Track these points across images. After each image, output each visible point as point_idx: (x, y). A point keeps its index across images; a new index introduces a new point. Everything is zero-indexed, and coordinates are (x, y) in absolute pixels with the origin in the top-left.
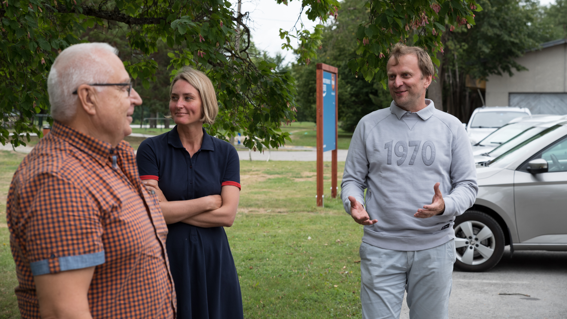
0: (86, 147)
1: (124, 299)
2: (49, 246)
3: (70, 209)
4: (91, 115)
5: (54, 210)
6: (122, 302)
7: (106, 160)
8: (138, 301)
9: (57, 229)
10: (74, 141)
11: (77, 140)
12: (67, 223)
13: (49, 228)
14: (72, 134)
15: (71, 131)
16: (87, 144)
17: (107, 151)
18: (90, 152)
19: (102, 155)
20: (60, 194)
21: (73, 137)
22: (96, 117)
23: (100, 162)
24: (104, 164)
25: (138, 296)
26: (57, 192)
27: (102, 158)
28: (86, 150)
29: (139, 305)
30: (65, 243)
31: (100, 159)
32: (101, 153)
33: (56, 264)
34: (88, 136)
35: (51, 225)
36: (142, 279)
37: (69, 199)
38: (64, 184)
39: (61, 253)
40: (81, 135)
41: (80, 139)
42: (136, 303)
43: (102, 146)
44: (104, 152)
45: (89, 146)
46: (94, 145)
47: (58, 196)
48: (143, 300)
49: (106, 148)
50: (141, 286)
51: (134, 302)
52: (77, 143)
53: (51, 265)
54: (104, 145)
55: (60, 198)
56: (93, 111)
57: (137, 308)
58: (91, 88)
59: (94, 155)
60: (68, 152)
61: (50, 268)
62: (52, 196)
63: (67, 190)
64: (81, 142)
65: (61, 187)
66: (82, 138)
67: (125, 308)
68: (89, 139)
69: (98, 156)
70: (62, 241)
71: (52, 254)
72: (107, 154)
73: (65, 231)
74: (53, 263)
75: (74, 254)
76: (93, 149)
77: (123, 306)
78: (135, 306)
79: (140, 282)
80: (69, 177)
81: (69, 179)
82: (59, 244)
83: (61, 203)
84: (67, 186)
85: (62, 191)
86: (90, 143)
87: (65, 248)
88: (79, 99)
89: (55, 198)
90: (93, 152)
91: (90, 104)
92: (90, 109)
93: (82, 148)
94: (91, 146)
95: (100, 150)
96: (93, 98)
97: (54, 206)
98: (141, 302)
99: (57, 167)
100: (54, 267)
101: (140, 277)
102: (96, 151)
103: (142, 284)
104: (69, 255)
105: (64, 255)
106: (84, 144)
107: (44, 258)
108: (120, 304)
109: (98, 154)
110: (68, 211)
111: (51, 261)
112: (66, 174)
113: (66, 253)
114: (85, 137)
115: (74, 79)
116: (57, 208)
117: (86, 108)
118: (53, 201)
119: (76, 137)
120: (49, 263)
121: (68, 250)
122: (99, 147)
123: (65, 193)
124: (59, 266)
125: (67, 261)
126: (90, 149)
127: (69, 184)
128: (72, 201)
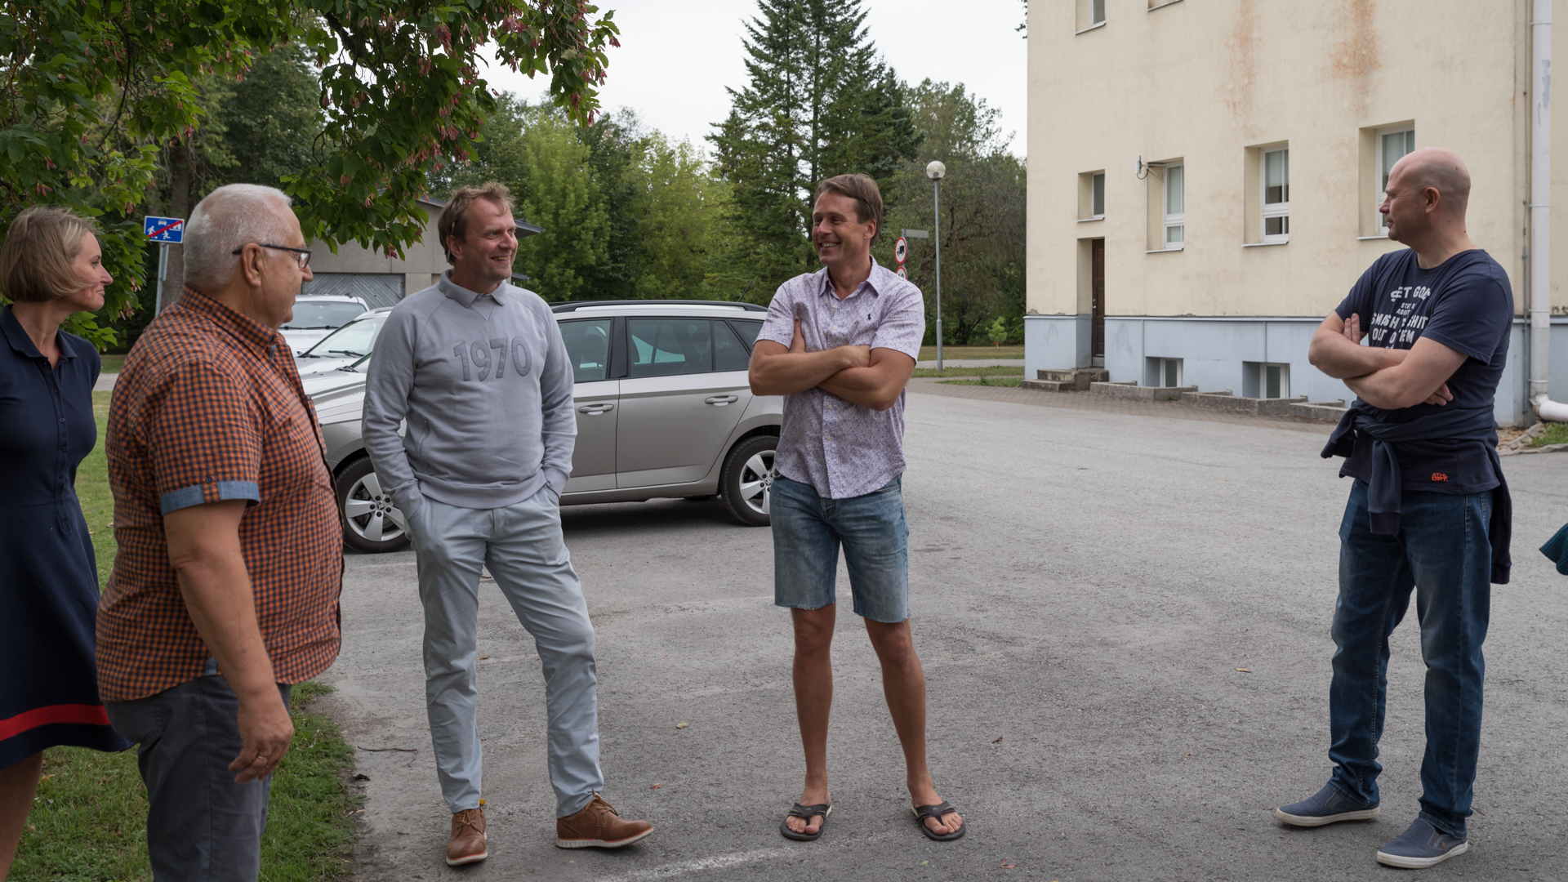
0: (236, 330)
1: (291, 547)
2: (203, 466)
3: (232, 416)
4: (253, 287)
5: (210, 417)
6: (288, 550)
7: (263, 351)
8: (309, 548)
9: (215, 443)
10: (219, 319)
11: (224, 318)
12: (229, 435)
13: (203, 441)
14: (218, 309)
15: (217, 305)
16: (239, 325)
17: (266, 338)
18: (242, 338)
19: (257, 344)
20: (217, 394)
21: (219, 314)
22: (260, 290)
23: (255, 353)
24: (260, 357)
25: (308, 542)
26: (213, 391)
27: (258, 347)
28: (237, 334)
29: (309, 555)
30: (226, 462)
31: (254, 349)
32: (257, 340)
33: (214, 490)
34: (242, 315)
35: (206, 438)
36: (314, 519)
37: (230, 403)
38: (222, 381)
39: (221, 476)
40: (232, 312)
41: (228, 318)
42: (306, 553)
43: (260, 330)
44: (261, 339)
45: (240, 329)
46: (249, 328)
47: (214, 397)
48: (314, 547)
49: (265, 334)
50: (312, 529)
51: (303, 550)
52: (225, 323)
53: (207, 492)
54: (264, 329)
55: (218, 401)
56: (257, 282)
57: (306, 559)
58: (261, 249)
59: (247, 342)
60: (216, 334)
61: (204, 495)
62: (206, 397)
63: (227, 390)
64: (229, 322)
65: (219, 385)
66: (233, 317)
67: (292, 559)
68: (243, 319)
69: (253, 345)
70: (222, 459)
71: (208, 476)
72: (266, 343)
73: (227, 446)
74: (210, 488)
75: (239, 479)
76: (246, 333)
77: (289, 556)
78: (303, 556)
79: (312, 522)
80: (228, 371)
81: (228, 375)
82: (219, 463)
83: (220, 407)
84: (226, 385)
85: (220, 391)
86: (244, 324)
87: (227, 470)
88: (242, 262)
89: (211, 400)
90: (246, 337)
91: (255, 272)
92: (254, 278)
93: (231, 331)
94: (245, 329)
95: (256, 336)
96: (260, 263)
97: (209, 410)
98: (311, 551)
99: (211, 355)
100: (211, 494)
101: (312, 516)
102: (251, 336)
103: (314, 525)
104: (232, 479)
105: (225, 479)
106: (234, 326)
107: (195, 484)
108: (286, 554)
109: (252, 341)
110: (229, 419)
111: (206, 486)
112: (224, 366)
113: (228, 476)
114: (238, 316)
115: (239, 233)
116: (213, 414)
117: (250, 275)
118: (208, 404)
119: (223, 313)
120: (203, 489)
121: (231, 472)
122: (255, 331)
123: (224, 393)
124: (218, 493)
125: (229, 487)
126: (241, 333)
127: (228, 381)
128: (233, 406)
